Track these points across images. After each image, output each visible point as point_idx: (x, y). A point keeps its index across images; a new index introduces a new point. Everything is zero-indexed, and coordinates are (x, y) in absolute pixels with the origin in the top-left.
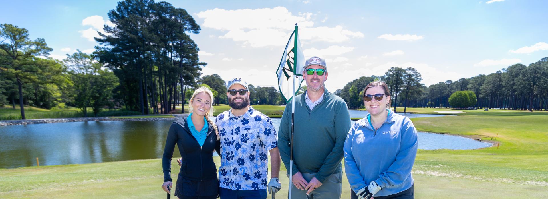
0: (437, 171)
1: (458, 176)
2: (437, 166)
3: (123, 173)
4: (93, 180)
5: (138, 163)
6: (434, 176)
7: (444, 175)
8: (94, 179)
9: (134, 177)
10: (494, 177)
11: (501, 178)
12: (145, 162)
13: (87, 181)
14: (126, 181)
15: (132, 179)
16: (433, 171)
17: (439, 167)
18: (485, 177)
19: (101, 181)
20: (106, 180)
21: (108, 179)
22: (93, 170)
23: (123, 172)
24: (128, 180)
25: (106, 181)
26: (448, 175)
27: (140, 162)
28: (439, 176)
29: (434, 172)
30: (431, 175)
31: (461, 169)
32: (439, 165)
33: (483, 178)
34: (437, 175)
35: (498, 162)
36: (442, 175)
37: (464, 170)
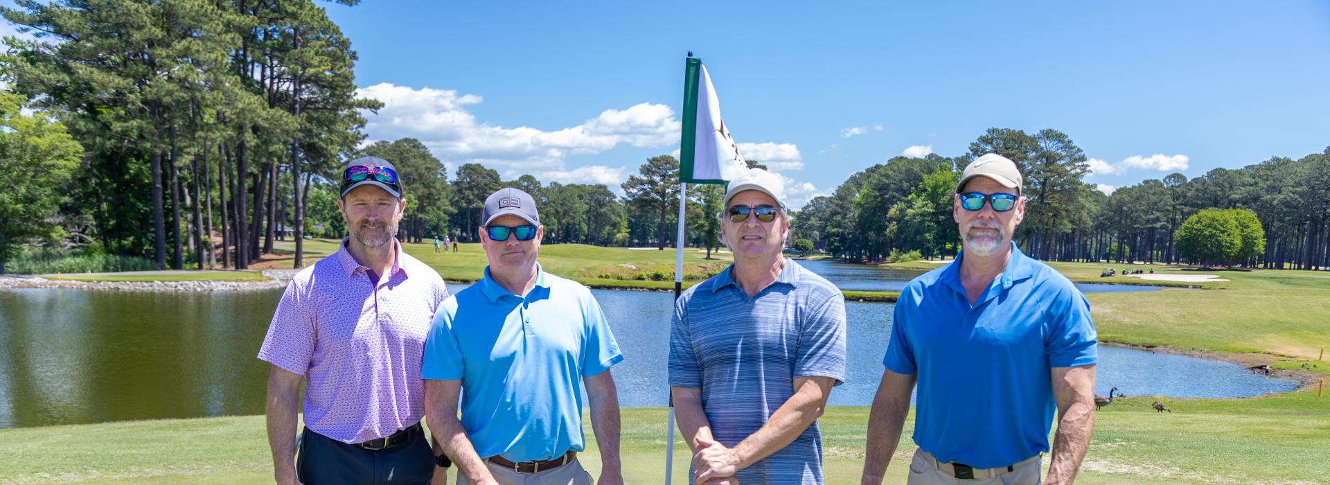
0: (1105, 458)
1: (1166, 474)
2: (1110, 444)
3: (133, 454)
4: (47, 475)
5: (161, 428)
6: (1096, 472)
7: (1124, 469)
8: (49, 471)
9: (172, 466)
10: (1272, 476)
11: (1291, 479)
12: (184, 426)
13: (29, 478)
14: (152, 478)
15: (171, 472)
16: (1093, 457)
17: (1115, 446)
18: (1244, 476)
19: (74, 477)
20: (88, 474)
21: (95, 474)
22: (32, 446)
23: (134, 451)
24: (159, 477)
25: (90, 477)
26: (1137, 469)
27: (170, 427)
28: (1112, 472)
29: (1096, 461)
30: (1085, 471)
31: (1178, 454)
32: (1116, 442)
33: (1238, 479)
34: (1103, 470)
35: (1304, 437)
36: (1119, 471)
37: (1186, 455)
